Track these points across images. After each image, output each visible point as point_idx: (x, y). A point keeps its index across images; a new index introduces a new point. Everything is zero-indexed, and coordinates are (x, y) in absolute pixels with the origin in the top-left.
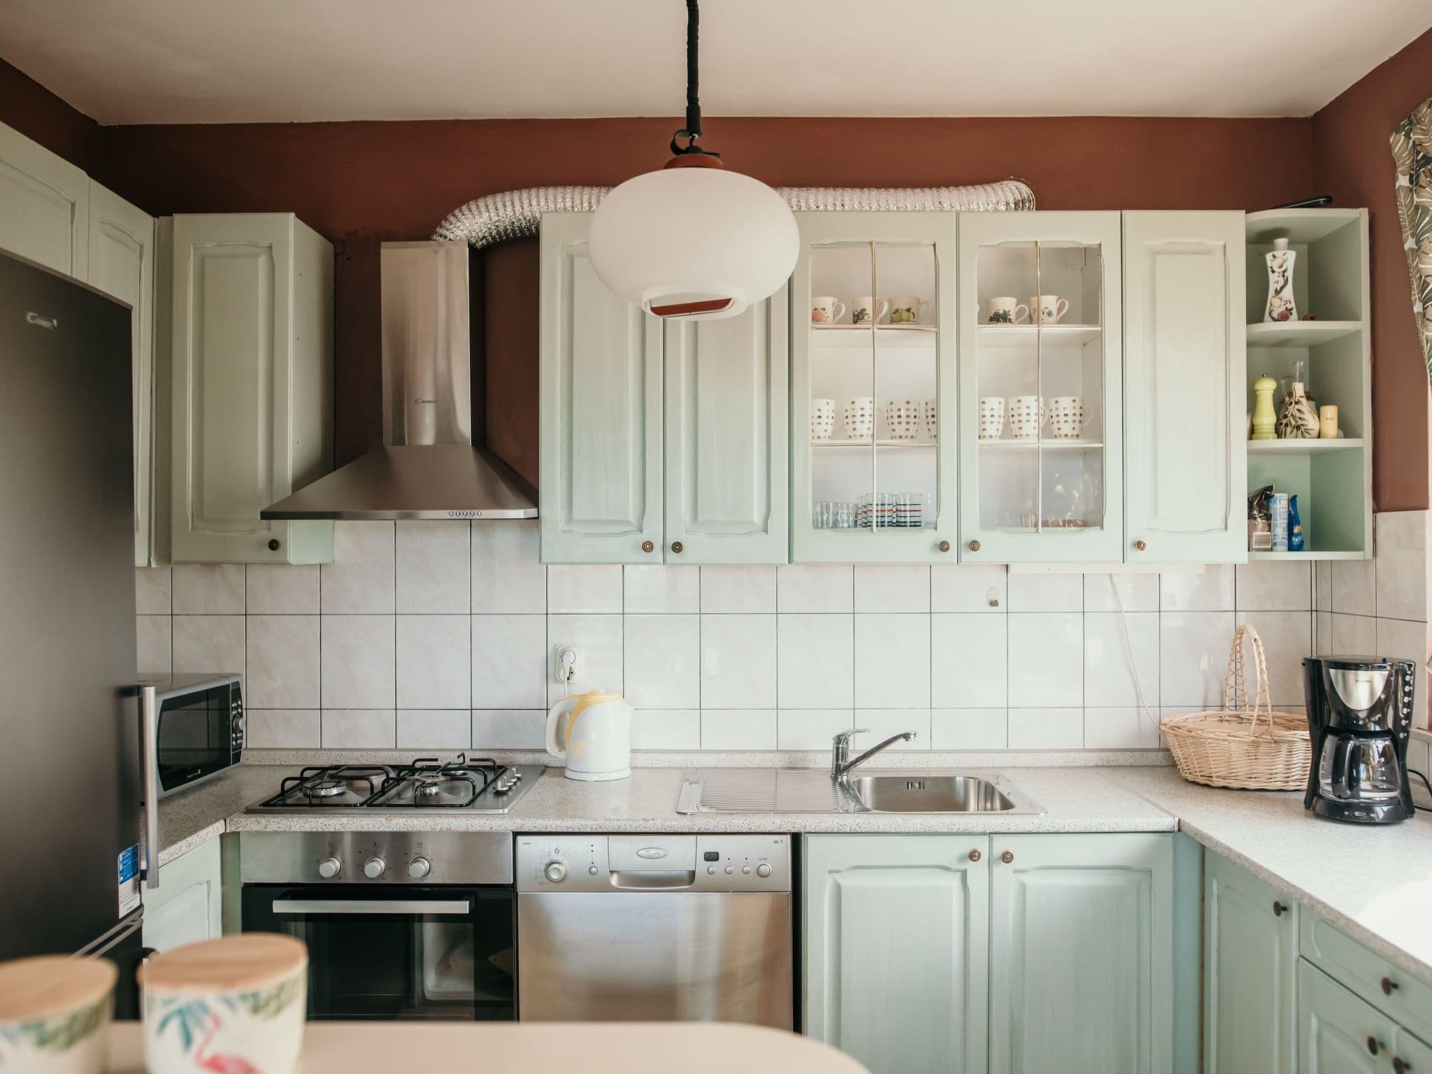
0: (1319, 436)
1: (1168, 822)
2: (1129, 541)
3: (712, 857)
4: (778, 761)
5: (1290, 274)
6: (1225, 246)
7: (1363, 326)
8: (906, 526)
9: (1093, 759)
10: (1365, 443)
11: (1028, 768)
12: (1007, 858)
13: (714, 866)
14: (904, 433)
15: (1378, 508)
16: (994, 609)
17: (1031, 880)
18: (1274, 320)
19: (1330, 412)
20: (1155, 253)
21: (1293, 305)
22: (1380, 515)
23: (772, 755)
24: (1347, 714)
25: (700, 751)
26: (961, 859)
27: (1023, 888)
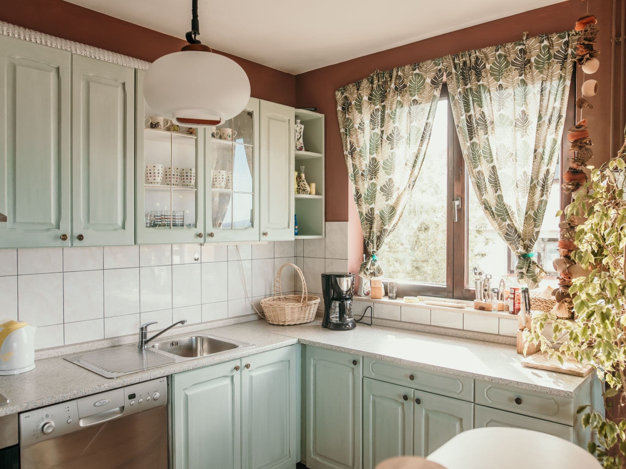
0: (310, 194)
1: (295, 341)
2: (262, 232)
3: (132, 397)
4: (106, 344)
5: (302, 133)
6: (289, 120)
7: (322, 155)
8: (178, 226)
9: (232, 321)
10: (323, 197)
11: (211, 329)
12: (247, 366)
13: (133, 402)
14: (175, 183)
15: (326, 221)
16: (197, 262)
17: (254, 374)
18: (298, 150)
19: (313, 185)
20: (270, 118)
21: (303, 145)
22: (326, 223)
23: (103, 342)
24: (340, 292)
25: (64, 346)
26: (232, 371)
27: (251, 377)
